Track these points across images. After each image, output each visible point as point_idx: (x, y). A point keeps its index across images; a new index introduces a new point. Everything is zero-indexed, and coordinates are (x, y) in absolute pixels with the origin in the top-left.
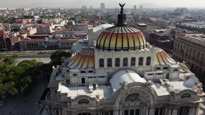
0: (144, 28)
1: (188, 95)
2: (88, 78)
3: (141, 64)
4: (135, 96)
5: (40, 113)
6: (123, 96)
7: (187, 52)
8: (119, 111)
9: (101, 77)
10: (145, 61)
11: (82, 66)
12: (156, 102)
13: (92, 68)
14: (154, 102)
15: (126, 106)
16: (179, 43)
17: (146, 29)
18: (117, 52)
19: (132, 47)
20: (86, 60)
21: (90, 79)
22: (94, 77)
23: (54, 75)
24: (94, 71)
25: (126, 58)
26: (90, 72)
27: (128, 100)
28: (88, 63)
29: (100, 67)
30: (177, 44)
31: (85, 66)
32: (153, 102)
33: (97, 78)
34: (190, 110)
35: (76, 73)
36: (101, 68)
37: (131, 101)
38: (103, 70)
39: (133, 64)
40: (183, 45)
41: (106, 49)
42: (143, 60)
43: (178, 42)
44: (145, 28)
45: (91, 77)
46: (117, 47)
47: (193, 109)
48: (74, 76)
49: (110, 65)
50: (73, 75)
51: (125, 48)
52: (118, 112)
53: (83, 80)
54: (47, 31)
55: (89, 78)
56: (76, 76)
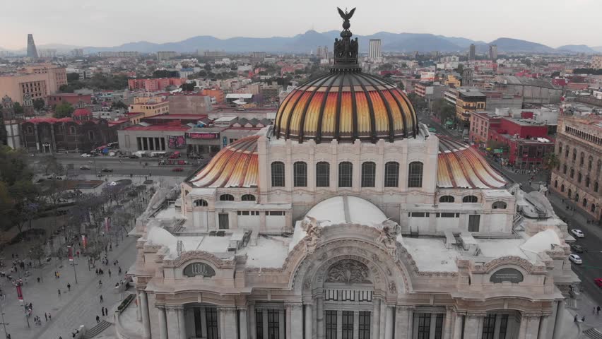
0: (479, 105)
1: (515, 276)
2: (236, 214)
3: (391, 181)
4: (355, 268)
5: (116, 312)
6: (313, 265)
7: (590, 171)
8: (304, 307)
9: (274, 213)
10: (403, 175)
11: (225, 183)
12: (411, 291)
13: (252, 187)
14: (408, 289)
15: (330, 299)
16: (567, 146)
17: (482, 108)
18: (322, 145)
19: (366, 133)
20: (241, 165)
21: (242, 217)
22: (253, 213)
23: (155, 207)
24: (256, 196)
25: (348, 162)
26: (245, 198)
27: (333, 278)
28: (244, 175)
29: (273, 186)
30: (563, 148)
31: (234, 182)
32: (404, 290)
33: (262, 215)
34: (523, 323)
35: (204, 199)
36: (277, 188)
37: (343, 282)
38: (283, 195)
39: (368, 181)
40: (579, 150)
41: (294, 138)
42: (398, 173)
43: (565, 143)
44: (481, 103)
45: (246, 213)
46: (323, 132)
47: (532, 321)
48: (197, 205)
49: (300, 181)
50: (195, 204)
51: (345, 134)
52: (300, 313)
53: (223, 219)
54: (197, 107)
55: (239, 213)
56: (205, 207)
